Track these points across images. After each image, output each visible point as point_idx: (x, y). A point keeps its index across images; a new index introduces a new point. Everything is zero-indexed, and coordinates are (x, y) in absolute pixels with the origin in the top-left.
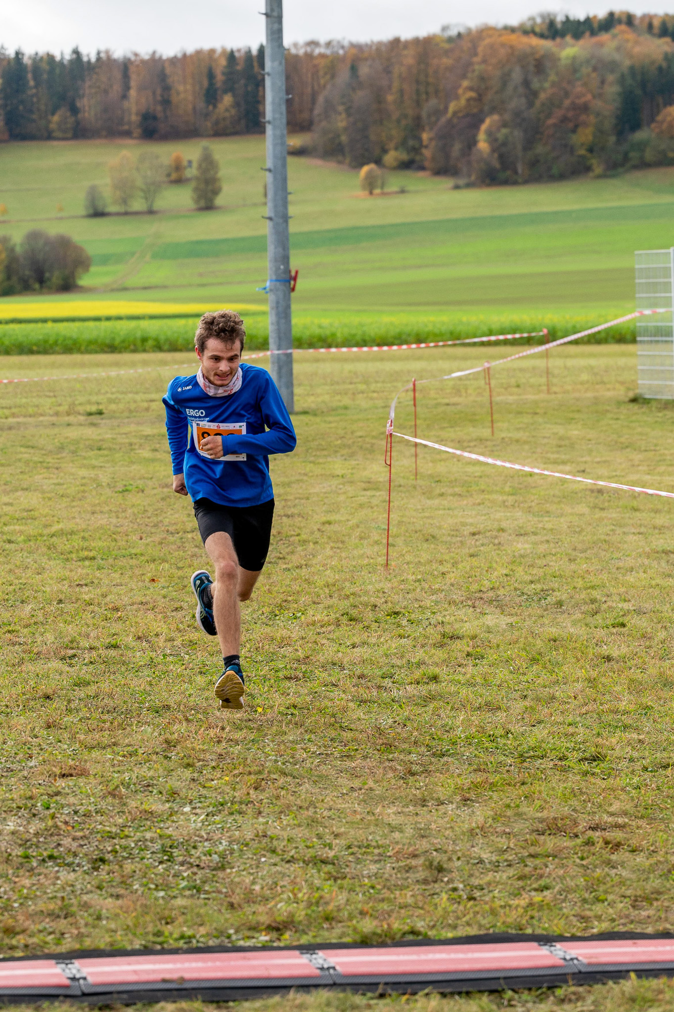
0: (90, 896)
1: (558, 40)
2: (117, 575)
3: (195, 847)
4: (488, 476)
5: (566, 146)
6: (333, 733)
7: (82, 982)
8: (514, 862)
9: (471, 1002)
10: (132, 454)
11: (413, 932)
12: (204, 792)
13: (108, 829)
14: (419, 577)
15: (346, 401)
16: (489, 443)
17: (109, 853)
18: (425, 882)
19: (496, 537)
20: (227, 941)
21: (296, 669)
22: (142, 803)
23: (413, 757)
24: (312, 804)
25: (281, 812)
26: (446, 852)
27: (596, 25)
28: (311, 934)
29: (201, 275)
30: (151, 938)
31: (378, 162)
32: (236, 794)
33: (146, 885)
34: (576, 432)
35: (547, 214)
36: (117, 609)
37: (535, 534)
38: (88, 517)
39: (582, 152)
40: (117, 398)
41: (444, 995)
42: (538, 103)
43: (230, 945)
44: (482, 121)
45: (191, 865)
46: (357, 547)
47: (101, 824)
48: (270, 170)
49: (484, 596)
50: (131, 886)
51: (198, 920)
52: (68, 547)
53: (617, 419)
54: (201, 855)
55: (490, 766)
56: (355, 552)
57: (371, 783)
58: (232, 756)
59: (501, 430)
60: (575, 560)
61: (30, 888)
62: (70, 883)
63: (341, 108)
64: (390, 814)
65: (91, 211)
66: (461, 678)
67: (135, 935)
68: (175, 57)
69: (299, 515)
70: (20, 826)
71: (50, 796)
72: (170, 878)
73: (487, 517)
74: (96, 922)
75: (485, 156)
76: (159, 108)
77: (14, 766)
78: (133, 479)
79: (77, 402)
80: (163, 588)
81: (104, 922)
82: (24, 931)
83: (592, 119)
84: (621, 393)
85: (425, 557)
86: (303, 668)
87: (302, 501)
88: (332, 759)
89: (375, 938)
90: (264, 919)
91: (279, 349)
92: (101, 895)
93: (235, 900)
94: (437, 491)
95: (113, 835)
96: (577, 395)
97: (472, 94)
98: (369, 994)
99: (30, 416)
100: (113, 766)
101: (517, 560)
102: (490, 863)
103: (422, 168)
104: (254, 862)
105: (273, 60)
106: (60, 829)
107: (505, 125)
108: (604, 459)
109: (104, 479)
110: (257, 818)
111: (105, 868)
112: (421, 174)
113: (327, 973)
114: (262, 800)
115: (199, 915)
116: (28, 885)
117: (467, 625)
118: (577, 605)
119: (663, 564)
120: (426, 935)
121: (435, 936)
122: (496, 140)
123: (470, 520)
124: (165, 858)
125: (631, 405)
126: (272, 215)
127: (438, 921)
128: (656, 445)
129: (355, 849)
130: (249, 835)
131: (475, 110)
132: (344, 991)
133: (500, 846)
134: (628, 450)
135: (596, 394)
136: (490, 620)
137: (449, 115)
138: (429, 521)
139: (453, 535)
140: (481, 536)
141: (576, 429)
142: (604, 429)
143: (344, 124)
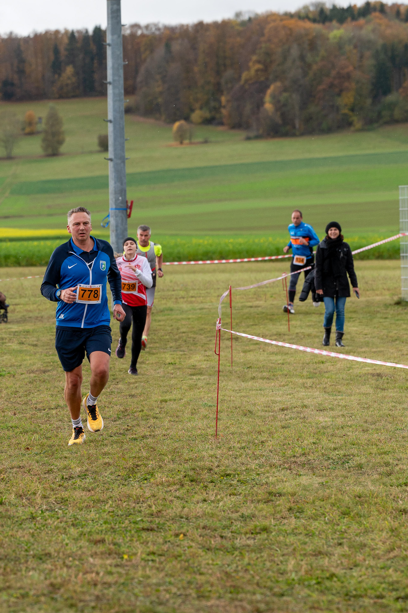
1: (327, 24)
4: (289, 364)
5: (333, 106)
10: (4, 345)
14: (243, 445)
15: (170, 304)
16: (286, 337)
19: (301, 412)
21: (151, 522)
23: (258, 597)
27: (356, 13)
29: (49, 207)
31: (187, 119)
34: (355, 329)
35: (318, 159)
37: (332, 409)
39: (346, 111)
42: (311, 74)
44: (268, 87)
46: (190, 421)
48: (111, 122)
49: (298, 460)
53: (386, 318)
55: (322, 604)
56: (189, 424)
59: (295, 327)
60: (367, 430)
63: (158, 77)
68: (29, 37)
73: (291, 396)
75: (270, 114)
76: (16, 76)
78: (6, 366)
80: (37, 454)
83: (353, 85)
84: (388, 298)
85: (246, 428)
86: (157, 520)
94: (250, 376)
97: (259, 66)
101: (321, 431)
103: (221, 124)
105: (113, 34)
107: (285, 90)
108: (379, 349)
112: (220, 128)
117: (287, 484)
118: (374, 467)
122: (279, 101)
123: (279, 399)
125: (396, 307)
126: (112, 156)
131: (262, 79)
134: (397, 342)
135: (367, 298)
136: (304, 480)
137: (242, 82)
138: (246, 399)
139: (266, 411)
140: (289, 412)
141: (354, 326)
142: (376, 326)
143: (160, 89)
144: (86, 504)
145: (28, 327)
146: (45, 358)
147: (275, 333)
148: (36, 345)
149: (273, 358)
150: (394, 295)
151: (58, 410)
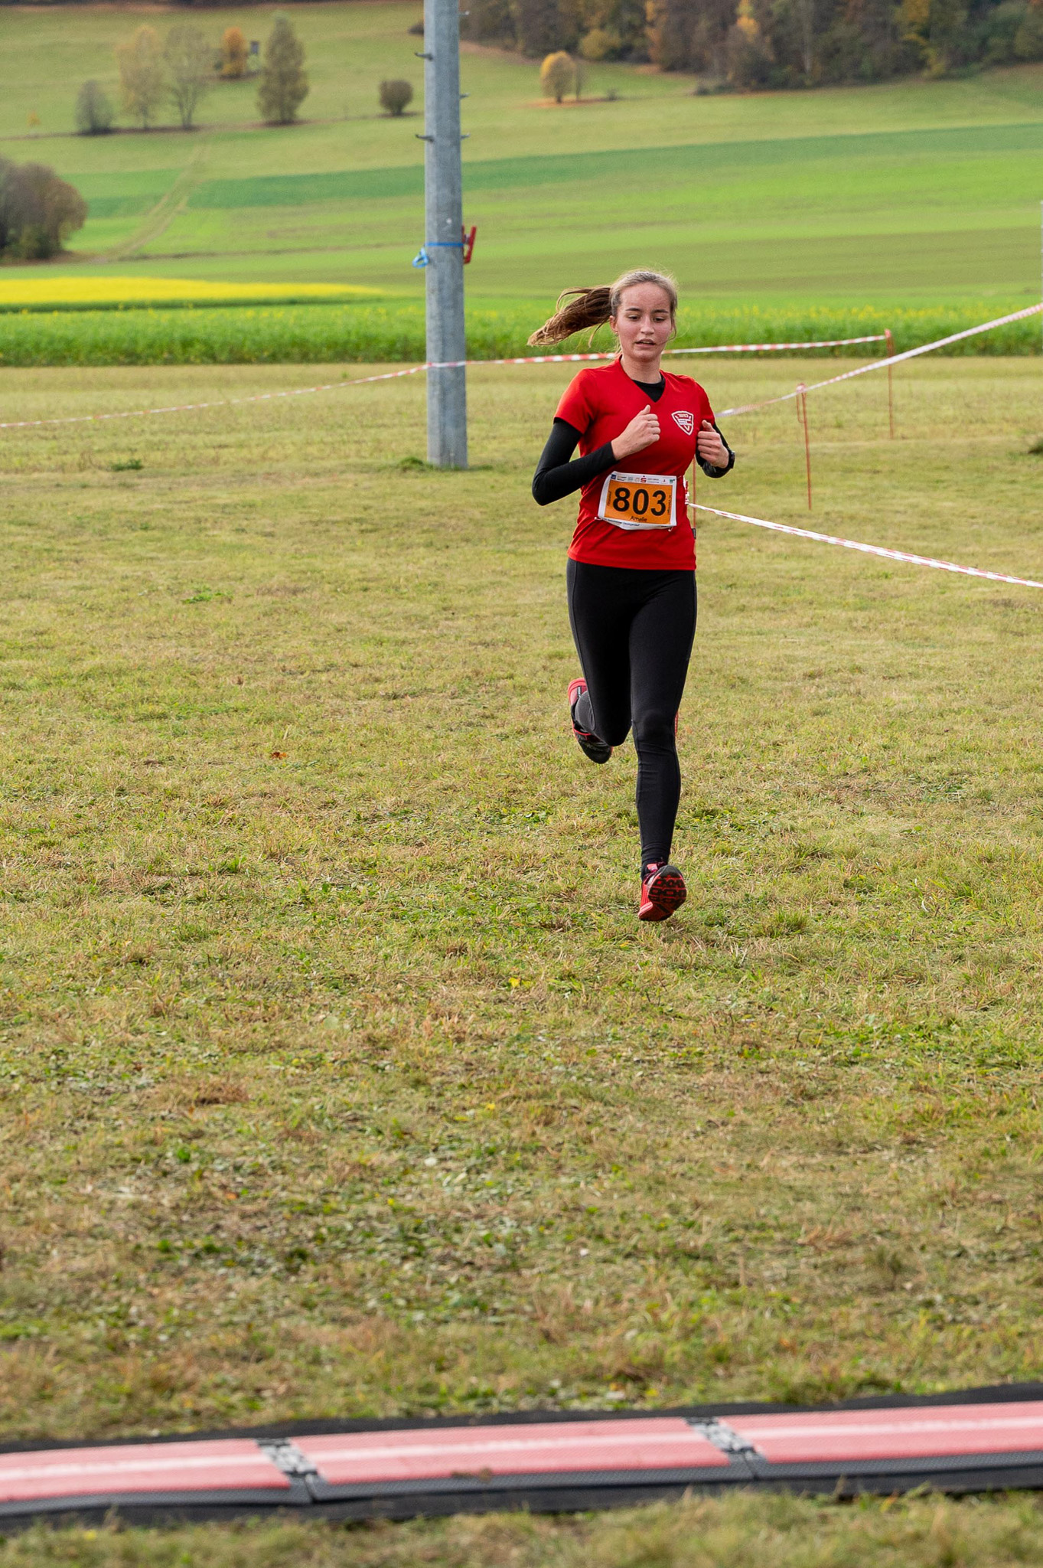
0: (295, 1320)
2: (212, 746)
3: (458, 1230)
4: (815, 578)
5: (884, 25)
6: (653, 1024)
7: (310, 1479)
8: (1019, 1254)
9: (1007, 1509)
10: (202, 535)
11: (875, 1382)
12: (455, 1130)
13: (299, 1198)
14: (736, 750)
16: (805, 521)
17: (310, 1241)
18: (873, 1290)
19: (851, 681)
20: (550, 1400)
21: (558, 910)
22: (350, 1152)
23: (801, 1067)
24: (650, 1152)
25: (597, 1166)
26: (898, 1236)
28: (697, 1386)
29: (272, 235)
30: (416, 1397)
31: (572, 48)
32: (515, 1134)
33: (390, 1300)
34: (949, 504)
35: (853, 137)
36: (220, 805)
37: (914, 676)
38: (142, 646)
39: (912, 36)
40: (160, 442)
41: (957, 1497)
43: (557, 1409)
45: (460, 1264)
47: (284, 1189)
48: (430, 57)
49: (853, 783)
50: (363, 1301)
51: (494, 1364)
52: (116, 698)
53: (1013, 482)
54: (474, 1244)
55: (935, 1080)
57: (743, 1116)
58: (490, 1066)
59: (823, 500)
60: (994, 721)
61: (182, 1307)
62: (253, 1297)
64: (785, 1166)
65: (87, 126)
66: (845, 925)
67: (388, 1391)
69: (506, 643)
70: (142, 1193)
71: (188, 1139)
72: (428, 1287)
73: (827, 646)
74: (313, 1369)
75: (750, 40)
77: (112, 1086)
78: (210, 579)
79: (96, 448)
80: (297, 768)
81: (328, 1368)
82: (188, 1386)
84: (1015, 438)
85: (738, 715)
86: (569, 908)
87: (508, 619)
88: (662, 1070)
89: (809, 1393)
90: (610, 1360)
91: (442, 361)
92: (313, 1319)
93: (552, 1324)
94: (733, 603)
95: (311, 1209)
96: (940, 441)
98: (822, 1497)
99: (17, 471)
100: (288, 1084)
101: (896, 720)
102: (978, 1255)
103: (645, 60)
104: (568, 1257)
106: (216, 1199)
108: (1003, 549)
109: (162, 581)
110: (555, 1176)
111: (309, 1269)
112: (643, 69)
113: (740, 1458)
114: (559, 1144)
115: (491, 1354)
116: (178, 1301)
117: (835, 834)
118: (1014, 799)
120: (899, 1388)
121: (914, 1388)
122: (769, 14)
123: (800, 653)
124: (411, 1249)
125: (1034, 459)
126: (433, 133)
127: (913, 1362)
129: (740, 1233)
130: (550, 1209)
132: (778, 1491)
133: (990, 1225)
135: (971, 439)
136: (871, 825)
138: (730, 653)
139: (776, 679)
140: (824, 680)
141: (947, 499)
142: (995, 498)
144: (414, 874)
145: (252, 494)
146: (293, 562)
147: (780, 512)
148: (271, 535)
149: (782, 565)
150: (1027, 432)
151: (332, 674)
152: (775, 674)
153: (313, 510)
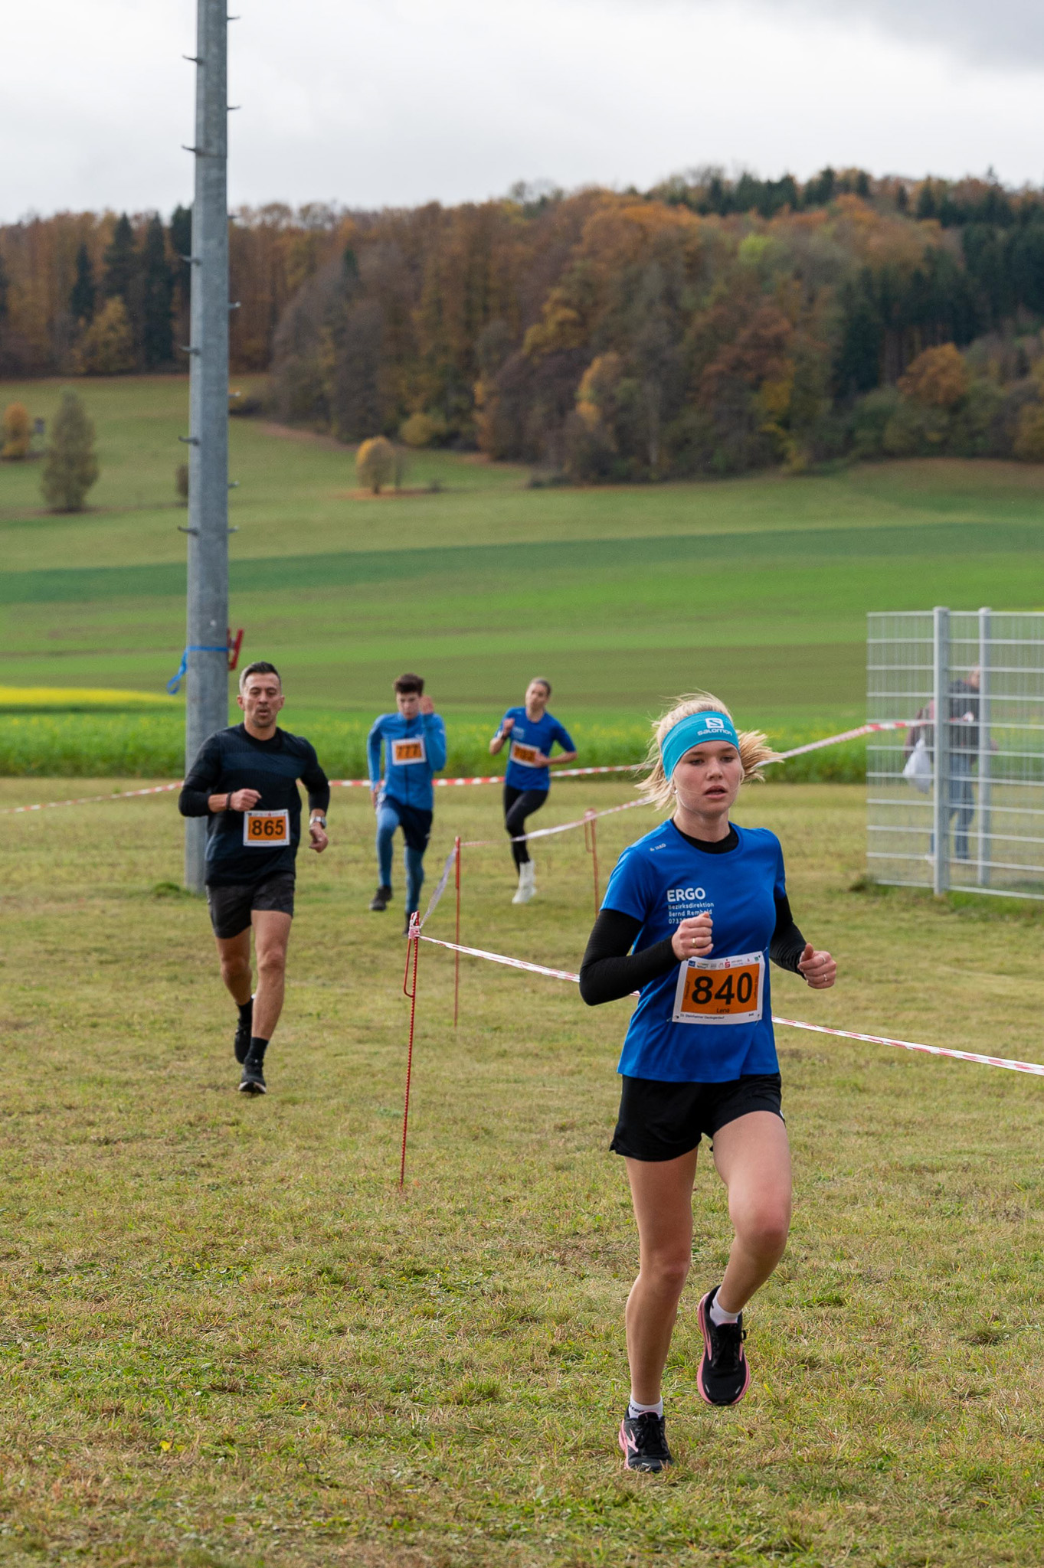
1: (734, 217)
5: (740, 414)
6: (302, 1492)
14: (461, 1206)
21: (232, 1372)
23: (453, 1539)
27: (799, 193)
29: (54, 635)
31: (391, 433)
35: (703, 539)
39: (771, 427)
42: (690, 334)
44: (586, 363)
46: (345, 1148)
48: (195, 442)
49: (580, 1243)
53: (828, 922)
55: (595, 1557)
56: (343, 1156)
58: (115, 1531)
63: (325, 331)
66: (542, 1394)
68: (18, 225)
73: (587, 1097)
75: (590, 428)
83: (790, 366)
84: (836, 875)
85: (472, 1169)
86: (246, 1369)
88: (301, 1538)
94: (495, 1048)
97: (566, 313)
103: (472, 447)
105: (207, 236)
107: (628, 372)
112: (471, 458)
117: (550, 1297)
119: (913, 1191)
122: (612, 399)
123: (555, 1103)
125: (854, 898)
126: (198, 526)
128: (898, 972)
131: (574, 344)
136: (592, 1289)
137: (525, 351)
138: (480, 1101)
139: (524, 1130)
140: (576, 1133)
143: (329, 360)
144: (86, 1330)
146: (20, 994)
150: (850, 868)
151: (42, 1116)
152: (523, 1125)
153: (50, 938)
